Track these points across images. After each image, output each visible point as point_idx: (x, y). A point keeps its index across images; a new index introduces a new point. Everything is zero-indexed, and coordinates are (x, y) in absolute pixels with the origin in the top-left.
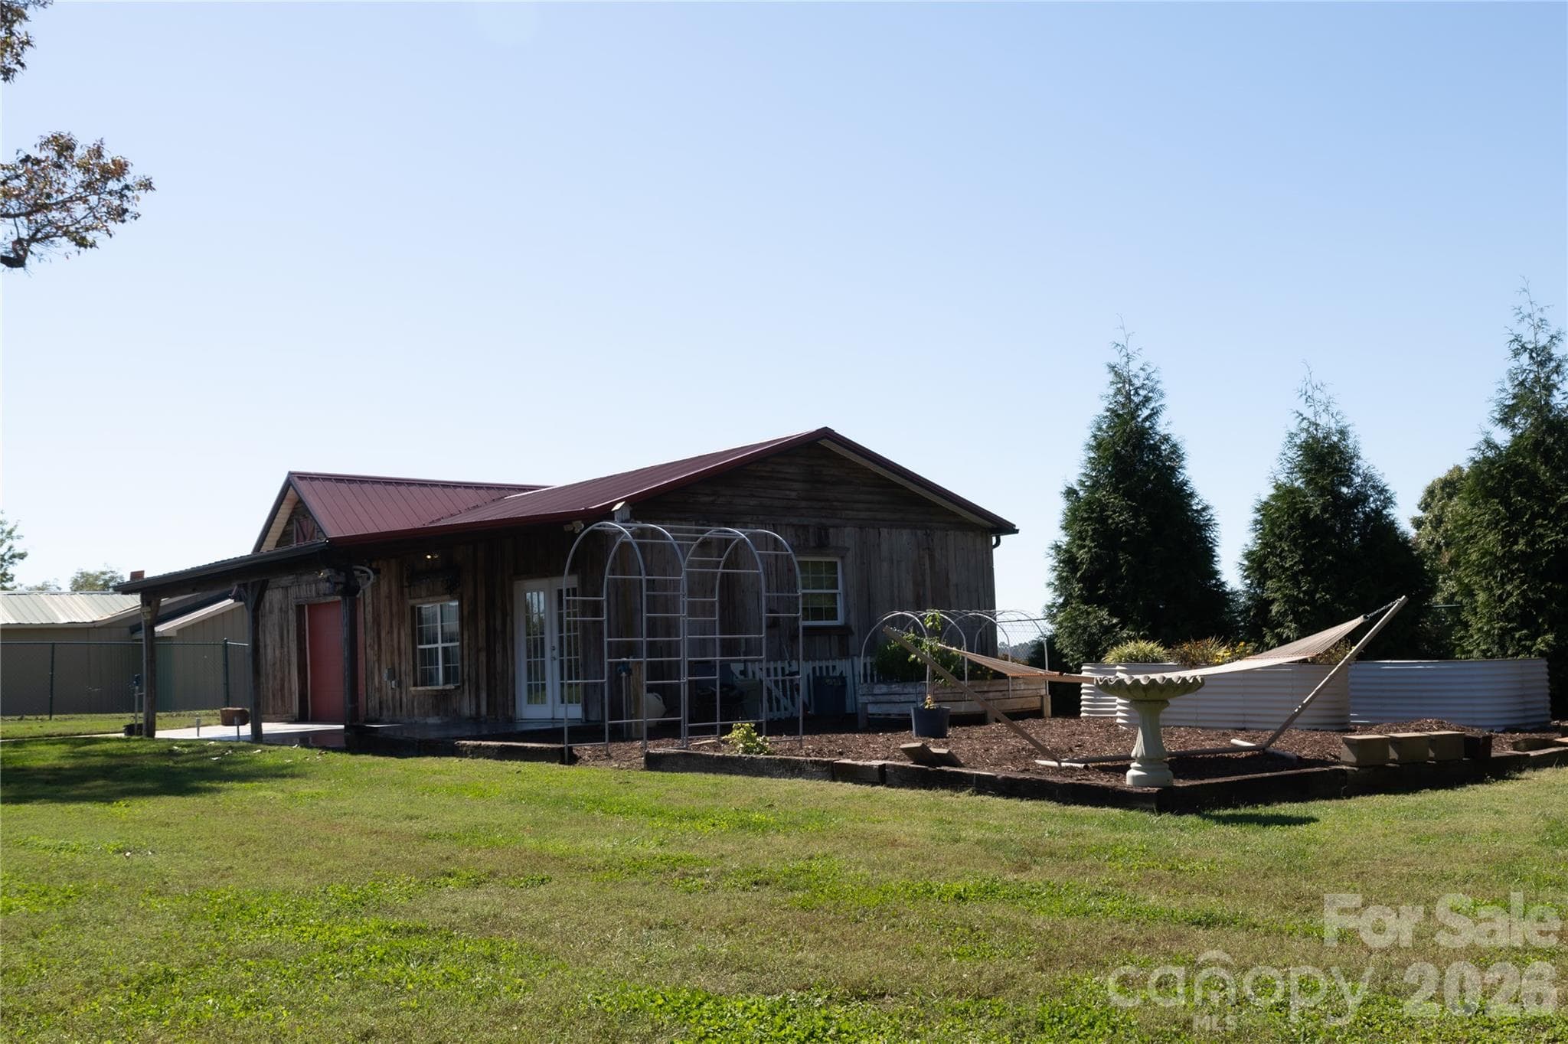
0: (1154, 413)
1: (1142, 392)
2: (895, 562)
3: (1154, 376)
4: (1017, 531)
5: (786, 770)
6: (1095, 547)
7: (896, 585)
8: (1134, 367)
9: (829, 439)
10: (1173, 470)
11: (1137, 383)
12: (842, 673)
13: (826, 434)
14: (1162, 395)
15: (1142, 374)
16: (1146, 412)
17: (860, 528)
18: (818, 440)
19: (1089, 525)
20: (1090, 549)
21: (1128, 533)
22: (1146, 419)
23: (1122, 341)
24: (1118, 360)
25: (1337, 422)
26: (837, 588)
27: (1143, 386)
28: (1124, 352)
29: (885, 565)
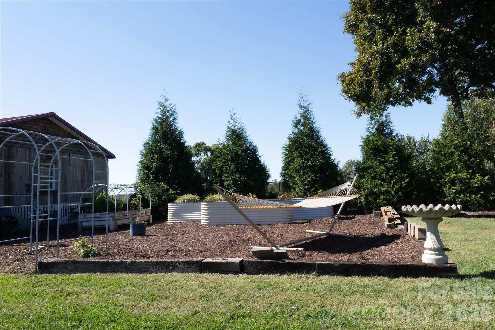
0: (174, 119)
1: (171, 112)
2: (75, 166)
3: (174, 107)
4: (115, 158)
5: (162, 268)
6: (159, 162)
7: (75, 175)
8: (168, 103)
9: (54, 117)
10: (180, 138)
11: (168, 109)
12: (54, 210)
13: (53, 115)
14: (177, 114)
15: (170, 107)
16: (171, 119)
17: (63, 153)
18: (48, 117)
19: (156, 155)
20: (157, 163)
21: (170, 158)
22: (172, 121)
23: (164, 95)
24: (163, 101)
25: (240, 125)
26: (53, 176)
27: (171, 110)
28: (164, 98)
29: (71, 167)
